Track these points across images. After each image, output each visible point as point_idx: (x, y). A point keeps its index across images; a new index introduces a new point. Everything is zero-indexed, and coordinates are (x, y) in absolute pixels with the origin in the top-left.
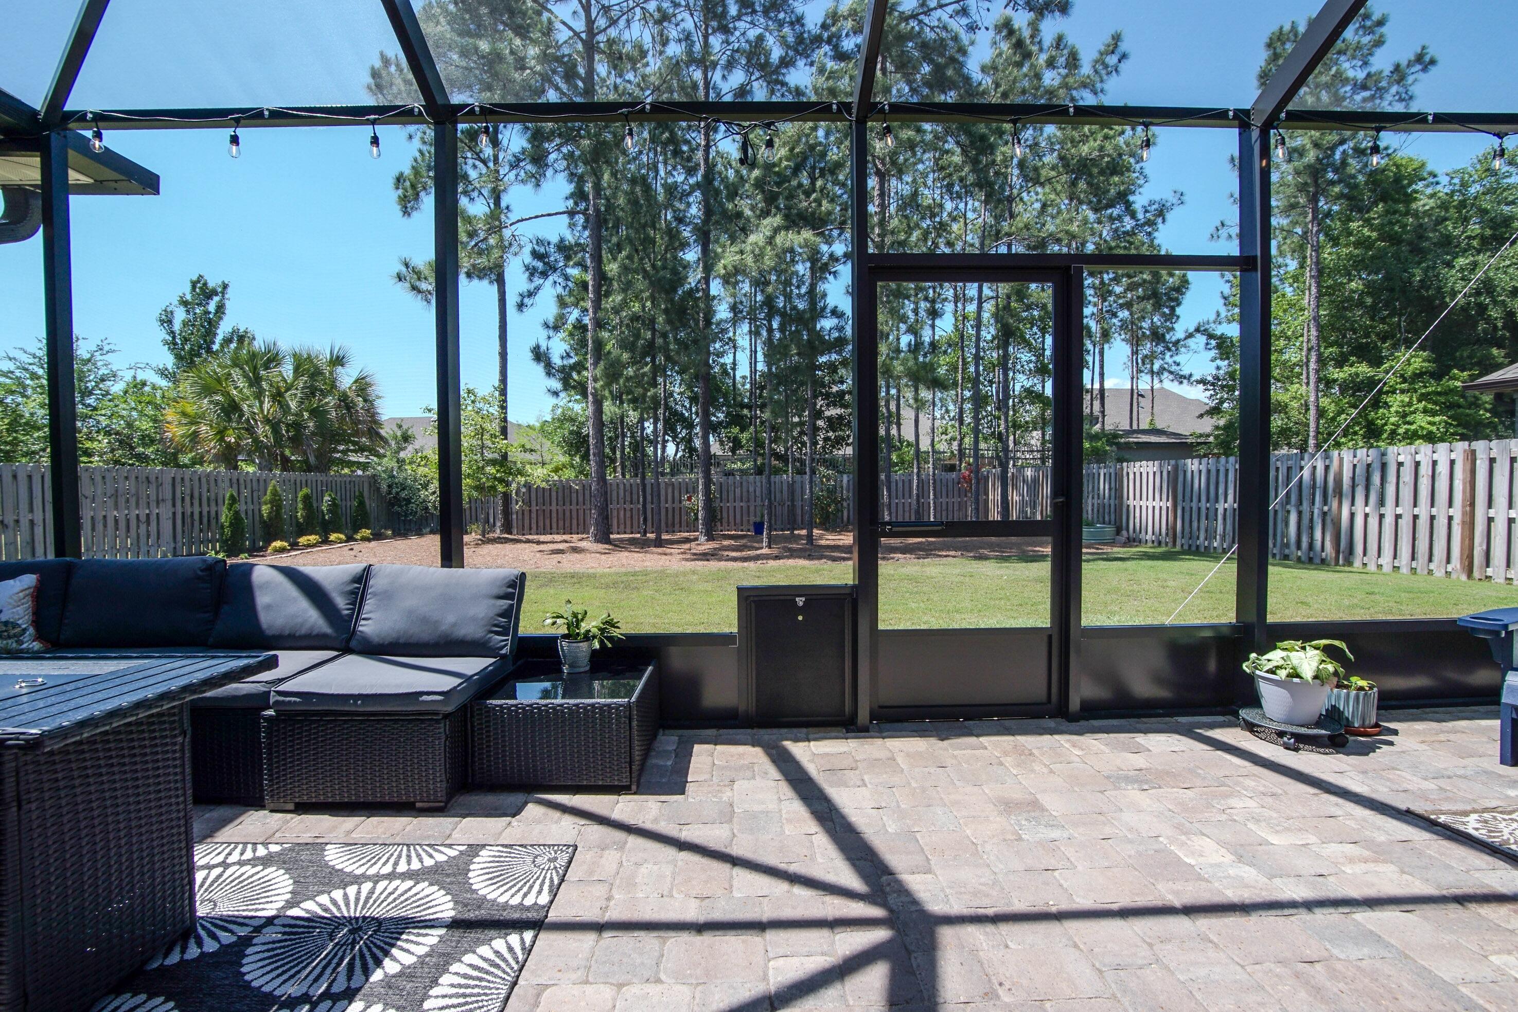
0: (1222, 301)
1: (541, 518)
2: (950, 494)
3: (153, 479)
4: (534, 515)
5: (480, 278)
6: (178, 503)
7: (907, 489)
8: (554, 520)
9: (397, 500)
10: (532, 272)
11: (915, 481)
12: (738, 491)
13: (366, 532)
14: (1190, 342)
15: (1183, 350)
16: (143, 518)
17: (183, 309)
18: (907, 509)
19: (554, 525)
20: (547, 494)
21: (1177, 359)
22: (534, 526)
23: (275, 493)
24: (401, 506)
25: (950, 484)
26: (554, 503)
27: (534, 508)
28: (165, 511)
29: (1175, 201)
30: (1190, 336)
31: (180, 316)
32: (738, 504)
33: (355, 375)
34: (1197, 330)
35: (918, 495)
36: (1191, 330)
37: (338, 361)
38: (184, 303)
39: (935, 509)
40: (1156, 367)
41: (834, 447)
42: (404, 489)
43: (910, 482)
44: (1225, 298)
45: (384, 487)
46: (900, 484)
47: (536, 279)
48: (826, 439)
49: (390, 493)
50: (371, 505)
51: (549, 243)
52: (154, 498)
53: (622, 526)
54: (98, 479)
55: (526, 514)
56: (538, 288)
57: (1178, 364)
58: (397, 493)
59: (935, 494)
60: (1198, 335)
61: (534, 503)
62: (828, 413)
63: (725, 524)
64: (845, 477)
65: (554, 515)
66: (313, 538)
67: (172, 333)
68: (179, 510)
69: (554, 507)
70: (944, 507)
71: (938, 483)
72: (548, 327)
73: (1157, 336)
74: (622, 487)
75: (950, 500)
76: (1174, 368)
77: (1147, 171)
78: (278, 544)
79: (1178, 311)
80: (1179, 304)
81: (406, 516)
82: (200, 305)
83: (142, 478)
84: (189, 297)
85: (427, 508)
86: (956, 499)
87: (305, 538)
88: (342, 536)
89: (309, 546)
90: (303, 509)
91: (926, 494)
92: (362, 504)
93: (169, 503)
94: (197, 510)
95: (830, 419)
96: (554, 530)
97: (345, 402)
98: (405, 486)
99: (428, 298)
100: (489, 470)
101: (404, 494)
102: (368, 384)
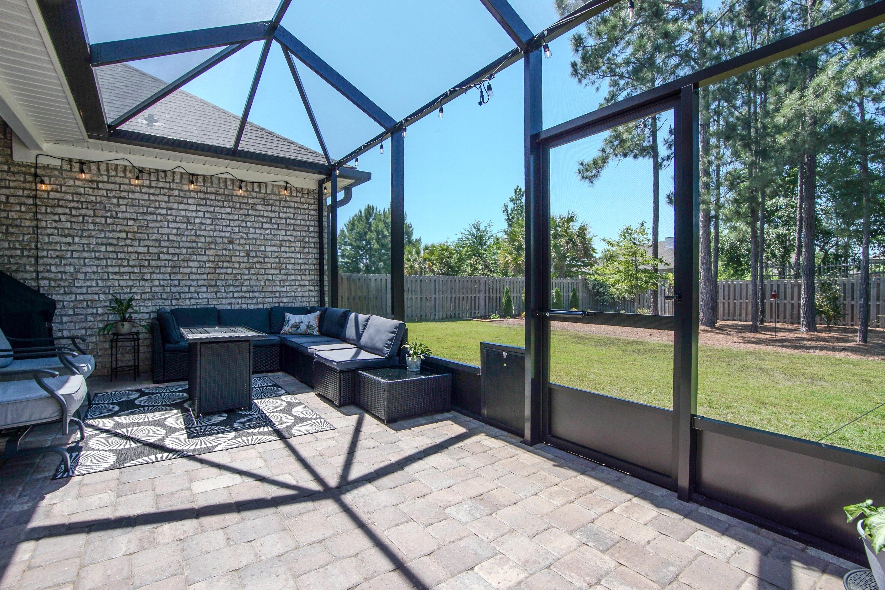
3: (477, 281)
5: (644, 157)
6: (487, 292)
9: (598, 293)
10: (670, 145)
13: (574, 310)
16: (473, 298)
17: (512, 203)
24: (600, 297)
28: (482, 295)
31: (511, 206)
33: (579, 226)
37: (571, 219)
38: (512, 200)
42: (602, 287)
45: (590, 285)
47: (672, 148)
49: (593, 289)
50: (579, 295)
52: (477, 290)
54: (457, 281)
58: (598, 289)
67: (508, 215)
68: (487, 295)
81: (603, 302)
82: (519, 199)
83: (473, 281)
84: (514, 197)
85: (614, 298)
92: (574, 295)
93: (484, 292)
94: (495, 295)
97: (571, 240)
98: (602, 285)
99: (591, 179)
100: (639, 275)
101: (601, 290)
102: (585, 229)
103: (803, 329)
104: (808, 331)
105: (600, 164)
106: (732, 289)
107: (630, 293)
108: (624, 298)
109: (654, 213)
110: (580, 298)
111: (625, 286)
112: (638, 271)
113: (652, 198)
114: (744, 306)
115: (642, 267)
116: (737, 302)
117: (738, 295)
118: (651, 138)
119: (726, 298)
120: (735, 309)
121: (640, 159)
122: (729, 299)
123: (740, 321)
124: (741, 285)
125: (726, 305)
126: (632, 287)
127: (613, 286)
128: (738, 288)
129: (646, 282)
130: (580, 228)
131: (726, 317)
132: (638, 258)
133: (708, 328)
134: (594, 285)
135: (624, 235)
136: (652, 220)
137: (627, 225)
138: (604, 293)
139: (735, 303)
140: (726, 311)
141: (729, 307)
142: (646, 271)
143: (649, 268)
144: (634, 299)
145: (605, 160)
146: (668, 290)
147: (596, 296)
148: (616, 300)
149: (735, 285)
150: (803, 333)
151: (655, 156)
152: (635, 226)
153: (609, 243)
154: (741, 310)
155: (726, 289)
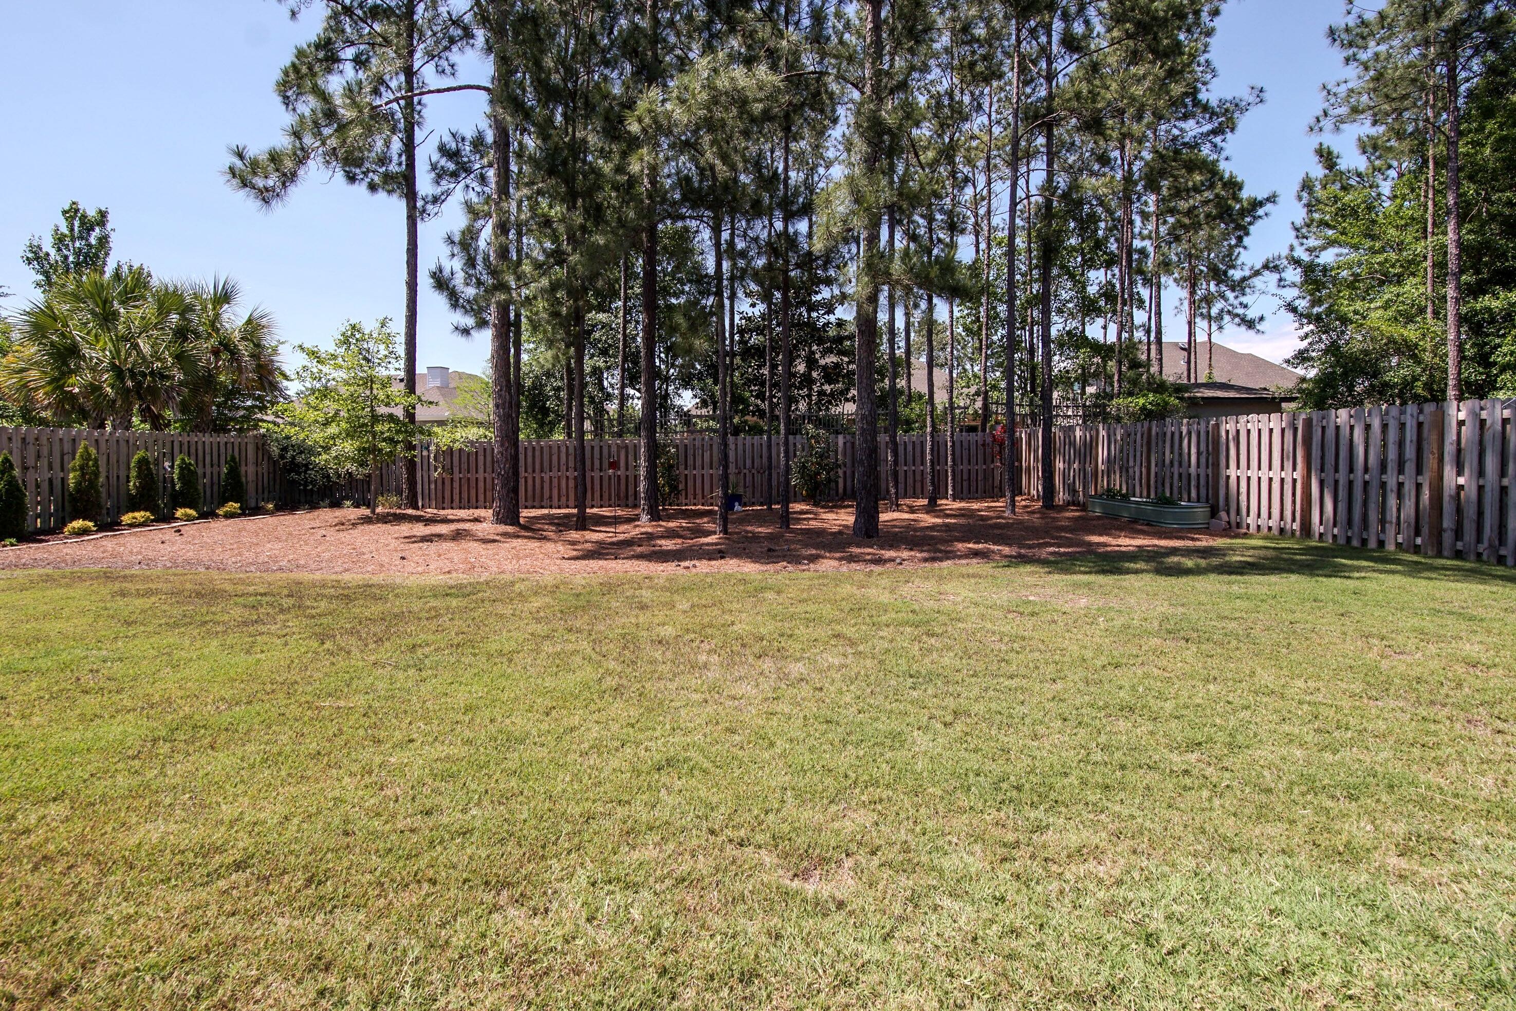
0: (1294, 233)
1: (465, 488)
2: (973, 460)
4: (456, 485)
5: (390, 192)
7: (918, 453)
8: (481, 491)
9: (294, 466)
10: (440, 174)
11: (929, 444)
12: (707, 455)
13: (232, 506)
14: (1257, 282)
15: (1247, 290)
18: (918, 478)
19: (481, 497)
20: (472, 459)
21: (1244, 300)
22: (456, 497)
23: (87, 457)
24: (299, 474)
25: (973, 448)
26: (481, 470)
27: (457, 476)
29: (1251, 99)
30: (1257, 273)
32: (707, 472)
33: (245, 315)
34: (1266, 267)
35: (932, 461)
36: (1258, 266)
37: (224, 297)
39: (953, 479)
40: (1214, 311)
41: (830, 402)
42: (301, 452)
43: (923, 444)
44: (1297, 230)
45: (275, 450)
46: (910, 448)
47: (443, 182)
48: (821, 393)
49: (282, 457)
50: (249, 471)
51: (463, 139)
53: (564, 499)
55: (447, 483)
56: (448, 193)
57: (1246, 306)
58: (293, 457)
59: (953, 460)
60: (1266, 273)
61: (456, 470)
62: (822, 362)
63: (690, 496)
64: (840, 437)
65: (481, 484)
66: (140, 515)
69: (481, 475)
70: (965, 477)
71: (958, 445)
72: (453, 242)
73: (1218, 275)
74: (563, 449)
75: (974, 468)
76: (1240, 311)
77: (1215, 63)
78: (78, 524)
79: (1246, 241)
80: (1247, 234)
81: (306, 485)
86: (981, 467)
87: (131, 515)
88: (192, 512)
89: (132, 526)
90: (138, 477)
91: (942, 460)
92: (233, 472)
95: (825, 368)
96: (481, 503)
97: (226, 346)
98: (302, 449)
99: (266, 196)
100: (378, 428)
101: (300, 459)
102: (260, 327)
103: (645, 518)
104: (651, 520)
105: (288, 164)
106: (537, 453)
107: (362, 464)
108: (350, 474)
109: (408, 306)
110: (251, 477)
111: (349, 447)
112: (375, 418)
113: (404, 275)
114: (555, 481)
115: (382, 410)
116: (546, 477)
117: (546, 464)
118: (404, 158)
119: (530, 470)
120: (542, 488)
121: (382, 195)
122: (534, 471)
123: (551, 507)
124: (550, 447)
125: (530, 482)
126: (363, 450)
127: (327, 449)
128: (546, 451)
129: (390, 440)
130: (249, 321)
131: (529, 503)
132: (375, 392)
133: (510, 529)
134: (284, 449)
135: (345, 341)
136: (404, 319)
137: (352, 322)
138: (306, 466)
139: (542, 478)
140: (530, 493)
141: (534, 486)
142: (391, 418)
143: (399, 412)
144: (369, 476)
145: (301, 157)
146: (435, 457)
147: (290, 471)
148: (334, 479)
149: (542, 448)
150: (645, 525)
151: (411, 195)
152: (370, 326)
153: (313, 354)
154: (551, 489)
155: (530, 454)
